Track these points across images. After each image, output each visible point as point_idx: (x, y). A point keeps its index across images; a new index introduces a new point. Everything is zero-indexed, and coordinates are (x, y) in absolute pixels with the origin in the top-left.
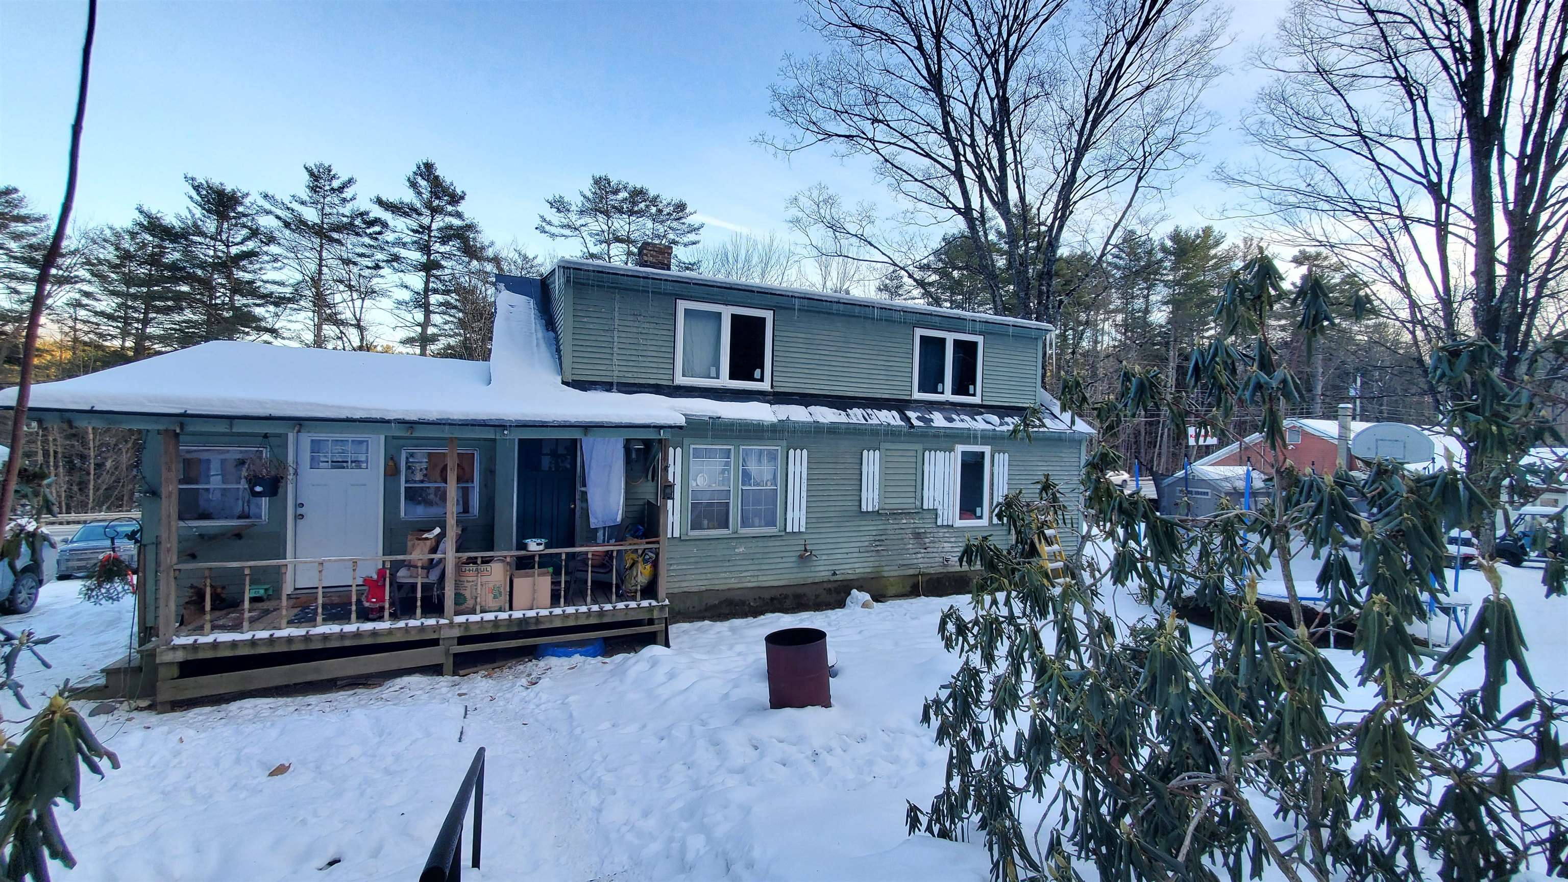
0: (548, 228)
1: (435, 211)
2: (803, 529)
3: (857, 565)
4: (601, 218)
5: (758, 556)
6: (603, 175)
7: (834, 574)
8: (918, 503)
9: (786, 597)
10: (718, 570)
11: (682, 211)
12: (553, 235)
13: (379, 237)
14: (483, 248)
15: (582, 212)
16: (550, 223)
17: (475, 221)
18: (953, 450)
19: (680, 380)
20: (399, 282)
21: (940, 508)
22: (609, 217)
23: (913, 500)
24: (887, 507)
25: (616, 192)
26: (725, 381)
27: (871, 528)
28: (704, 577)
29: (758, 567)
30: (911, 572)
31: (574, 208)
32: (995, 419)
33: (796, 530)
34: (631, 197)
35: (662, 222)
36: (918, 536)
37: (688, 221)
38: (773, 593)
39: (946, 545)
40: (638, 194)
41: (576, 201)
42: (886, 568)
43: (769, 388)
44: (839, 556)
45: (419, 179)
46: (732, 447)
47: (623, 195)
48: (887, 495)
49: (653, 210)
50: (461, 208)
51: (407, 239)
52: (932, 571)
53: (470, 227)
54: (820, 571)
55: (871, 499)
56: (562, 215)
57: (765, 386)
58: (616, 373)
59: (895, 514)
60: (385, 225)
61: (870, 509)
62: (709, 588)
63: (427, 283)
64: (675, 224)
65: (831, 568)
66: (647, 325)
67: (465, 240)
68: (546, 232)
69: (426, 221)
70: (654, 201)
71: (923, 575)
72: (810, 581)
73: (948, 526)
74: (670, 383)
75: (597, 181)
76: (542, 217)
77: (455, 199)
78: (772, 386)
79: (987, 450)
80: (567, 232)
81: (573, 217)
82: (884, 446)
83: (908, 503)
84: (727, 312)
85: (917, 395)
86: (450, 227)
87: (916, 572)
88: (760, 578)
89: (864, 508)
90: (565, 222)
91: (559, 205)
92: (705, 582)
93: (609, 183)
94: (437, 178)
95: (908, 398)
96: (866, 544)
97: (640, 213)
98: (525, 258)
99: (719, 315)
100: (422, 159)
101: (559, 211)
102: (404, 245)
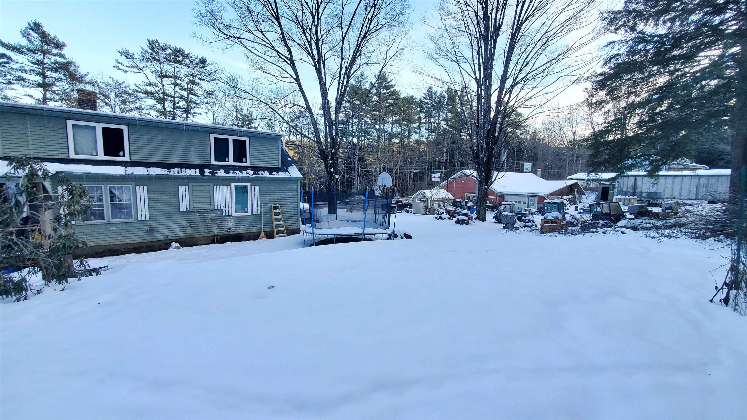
0: (121, 67)
1: (44, 53)
2: (148, 219)
3: (180, 233)
4: (156, 64)
5: (123, 231)
6: (154, 39)
7: (167, 237)
8: (212, 207)
9: (142, 247)
10: (101, 237)
11: (204, 63)
12: (125, 71)
13: (7, 65)
14: (82, 76)
15: (142, 60)
16: (122, 64)
17: (74, 60)
18: (230, 185)
19: (73, 156)
20: (25, 93)
21: (224, 208)
22: (161, 63)
23: (209, 206)
24: (194, 209)
25: (164, 49)
26: (101, 156)
27: (188, 217)
28: (93, 240)
29: (125, 235)
30: (211, 235)
31: (137, 56)
32: (252, 172)
33: (144, 219)
34: (174, 53)
35: (193, 68)
36: (213, 220)
37: (208, 68)
38: (135, 246)
39: (228, 223)
40: (177, 52)
41: (137, 53)
42: (196, 234)
43: (128, 160)
44: (170, 230)
45: (31, 32)
46: (103, 186)
47: (168, 52)
48: (195, 204)
49: (187, 61)
50: (64, 52)
51: (27, 68)
52: (222, 234)
53: (70, 63)
54: (160, 235)
55: (184, 205)
56: (129, 60)
57: (127, 158)
58: (32, 153)
59: (199, 212)
60: (10, 58)
61: (185, 210)
62: (96, 245)
63: (45, 95)
64: (201, 70)
65: (166, 234)
66: (49, 131)
67: (68, 70)
68: (121, 69)
69: (40, 58)
70: (186, 56)
71: (217, 236)
72: (155, 240)
73: (229, 216)
74: (67, 158)
75: (151, 43)
76: (117, 60)
77: (59, 46)
78: (130, 159)
79: (249, 185)
80: (135, 70)
81: (138, 63)
82: (191, 184)
83: (206, 207)
84: (99, 127)
85: (214, 162)
86: (56, 63)
87: (214, 234)
88: (126, 240)
89: (181, 210)
90: (133, 64)
91: (127, 55)
92: (94, 243)
93: (159, 44)
94: (44, 33)
95: (210, 164)
96: (185, 224)
97: (181, 63)
98: (117, 82)
99: (94, 128)
100: (32, 19)
101: (127, 58)
102: (25, 71)
